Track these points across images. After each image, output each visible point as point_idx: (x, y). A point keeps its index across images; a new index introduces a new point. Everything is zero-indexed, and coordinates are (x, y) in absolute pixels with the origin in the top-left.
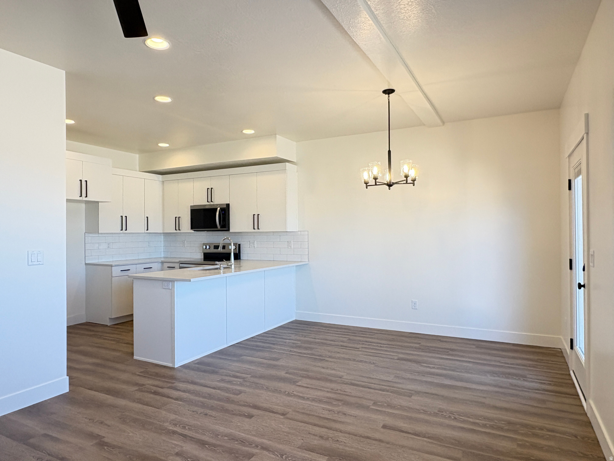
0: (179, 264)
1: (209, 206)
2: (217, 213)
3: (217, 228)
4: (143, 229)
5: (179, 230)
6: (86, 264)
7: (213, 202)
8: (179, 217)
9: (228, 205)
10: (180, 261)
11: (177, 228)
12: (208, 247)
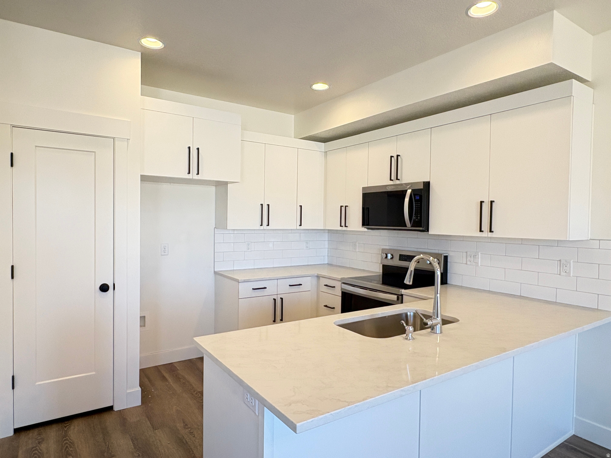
0: (341, 283)
1: (393, 187)
2: (407, 200)
3: (406, 226)
4: (295, 225)
5: (345, 226)
6: (216, 273)
7: (399, 180)
8: (346, 206)
9: (427, 185)
10: (342, 279)
11: (343, 224)
12: (389, 256)
